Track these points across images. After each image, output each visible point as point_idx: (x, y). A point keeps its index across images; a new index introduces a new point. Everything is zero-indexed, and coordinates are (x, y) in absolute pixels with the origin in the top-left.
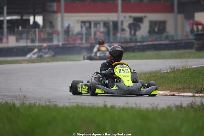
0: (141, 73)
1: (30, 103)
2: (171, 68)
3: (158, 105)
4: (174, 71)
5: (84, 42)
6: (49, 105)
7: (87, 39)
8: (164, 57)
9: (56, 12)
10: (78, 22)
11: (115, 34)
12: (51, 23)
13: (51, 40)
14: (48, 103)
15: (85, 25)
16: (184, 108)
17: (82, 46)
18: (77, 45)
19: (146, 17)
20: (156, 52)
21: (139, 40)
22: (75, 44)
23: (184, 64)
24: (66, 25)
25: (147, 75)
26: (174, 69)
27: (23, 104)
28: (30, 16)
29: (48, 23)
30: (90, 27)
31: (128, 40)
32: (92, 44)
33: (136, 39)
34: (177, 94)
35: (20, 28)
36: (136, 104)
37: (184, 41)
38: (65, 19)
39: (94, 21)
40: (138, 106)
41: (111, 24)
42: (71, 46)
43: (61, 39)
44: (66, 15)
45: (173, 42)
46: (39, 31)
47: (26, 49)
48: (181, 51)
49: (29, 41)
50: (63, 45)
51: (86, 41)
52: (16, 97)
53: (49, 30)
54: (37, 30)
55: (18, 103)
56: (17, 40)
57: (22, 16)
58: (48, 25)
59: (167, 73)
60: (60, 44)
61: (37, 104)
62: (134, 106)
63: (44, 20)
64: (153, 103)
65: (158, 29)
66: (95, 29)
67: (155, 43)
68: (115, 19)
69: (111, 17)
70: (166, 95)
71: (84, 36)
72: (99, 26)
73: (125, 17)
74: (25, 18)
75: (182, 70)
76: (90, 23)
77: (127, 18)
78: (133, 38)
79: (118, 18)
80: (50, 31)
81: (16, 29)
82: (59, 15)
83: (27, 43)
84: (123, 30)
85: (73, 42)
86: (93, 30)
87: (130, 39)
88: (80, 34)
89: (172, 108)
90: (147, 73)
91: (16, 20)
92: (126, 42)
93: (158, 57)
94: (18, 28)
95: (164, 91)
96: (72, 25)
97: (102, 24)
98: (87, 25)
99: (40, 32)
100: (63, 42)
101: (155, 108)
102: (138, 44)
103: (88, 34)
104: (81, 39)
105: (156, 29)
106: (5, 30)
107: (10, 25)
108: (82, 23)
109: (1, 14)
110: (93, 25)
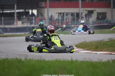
0: (93, 42)
1: (29, 59)
2: (109, 39)
3: (102, 59)
4: (111, 40)
5: (60, 24)
6: (41, 60)
8: (105, 33)
9: (44, 8)
10: (57, 13)
11: (77, 20)
12: (41, 14)
14: (40, 59)
15: (60, 15)
17: (59, 26)
19: (95, 10)
20: (101, 30)
21: (91, 23)
22: (55, 25)
24: (50, 15)
25: (96, 43)
27: (26, 59)
28: (29, 10)
29: (40, 13)
35: (24, 16)
36: (90, 59)
38: (50, 11)
39: (65, 13)
41: (75, 14)
43: (47, 23)
44: (50, 9)
45: (110, 24)
47: (27, 28)
49: (29, 24)
51: (61, 24)
52: (22, 55)
54: (34, 17)
55: (23, 59)
56: (23, 23)
57: (25, 10)
58: (40, 15)
59: (107, 41)
60: (47, 26)
61: (34, 59)
62: (88, 60)
63: (38, 12)
64: (99, 59)
67: (100, 25)
68: (78, 11)
69: (75, 10)
70: (107, 54)
71: (60, 21)
72: (68, 15)
73: (83, 10)
74: (27, 11)
76: (63, 14)
77: (85, 11)
79: (79, 11)
80: (41, 18)
81: (22, 17)
82: (46, 9)
83: (28, 25)
84: (82, 17)
85: (54, 25)
86: (65, 17)
88: (58, 19)
89: (110, 61)
90: (96, 42)
91: (22, 12)
93: (102, 33)
94: (23, 16)
95: (105, 51)
96: (53, 15)
97: (70, 14)
98: (62, 15)
99: (35, 19)
101: (100, 61)
102: (91, 25)
103: (63, 19)
105: (100, 17)
106: (16, 18)
107: (18, 15)
108: (59, 13)
109: (13, 8)
110: (65, 15)
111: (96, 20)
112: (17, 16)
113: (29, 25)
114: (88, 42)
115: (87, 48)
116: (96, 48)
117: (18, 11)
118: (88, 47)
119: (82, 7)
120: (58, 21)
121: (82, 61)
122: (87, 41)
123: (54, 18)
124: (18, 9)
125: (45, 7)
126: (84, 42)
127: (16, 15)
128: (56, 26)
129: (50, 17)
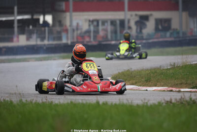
0: (142, 70)
2: (171, 65)
4: (174, 67)
5: (92, 40)
7: (95, 37)
8: (168, 54)
9: (65, 11)
10: (86, 20)
11: (122, 32)
12: (60, 22)
13: (60, 38)
14: (44, 100)
15: (93, 23)
17: (89, 44)
19: (151, 15)
20: (161, 49)
21: (145, 37)
23: (184, 60)
24: (74, 24)
25: (147, 72)
26: (174, 65)
27: (21, 101)
28: (40, 15)
29: (57, 21)
30: (98, 25)
31: (134, 37)
32: (99, 42)
33: (142, 37)
34: (174, 89)
35: (31, 27)
37: (188, 38)
38: (74, 18)
39: (101, 20)
40: (130, 101)
41: (118, 22)
43: (69, 37)
44: (74, 14)
45: (178, 39)
47: (35, 48)
48: (185, 48)
49: (39, 40)
50: (71, 43)
51: (94, 39)
53: (58, 28)
54: (47, 29)
55: (15, 100)
56: (28, 39)
57: (32, 16)
58: (57, 24)
59: (168, 69)
60: (69, 42)
61: (34, 102)
62: (125, 101)
63: (54, 19)
64: (145, 99)
66: (104, 27)
67: (161, 40)
68: (122, 17)
69: (118, 15)
70: (164, 91)
71: (92, 34)
72: (106, 24)
73: (131, 16)
74: (35, 17)
75: (182, 66)
76: (98, 21)
77: (134, 17)
78: (140, 35)
79: (125, 16)
81: (26, 28)
82: (68, 14)
84: (130, 28)
85: (81, 40)
86: (101, 27)
88: (88, 32)
89: (163, 103)
90: (148, 70)
91: (26, 20)
93: (162, 54)
94: (29, 27)
95: (162, 86)
96: (80, 24)
97: (109, 23)
98: (95, 23)
100: (72, 41)
102: (144, 41)
103: (96, 32)
104: (90, 37)
106: (16, 29)
107: (20, 25)
108: (90, 21)
109: (12, 13)
110: (100, 23)
111: (154, 31)
112: (18, 27)
113: (39, 43)
114: (134, 71)
115: (131, 82)
116: (147, 81)
117: (20, 17)
118: (134, 80)
121: (114, 103)
122: (133, 69)
123: (82, 29)
124: (19, 13)
125: (67, 10)
126: (128, 70)
127: (16, 25)
128: (85, 43)
129: (75, 28)
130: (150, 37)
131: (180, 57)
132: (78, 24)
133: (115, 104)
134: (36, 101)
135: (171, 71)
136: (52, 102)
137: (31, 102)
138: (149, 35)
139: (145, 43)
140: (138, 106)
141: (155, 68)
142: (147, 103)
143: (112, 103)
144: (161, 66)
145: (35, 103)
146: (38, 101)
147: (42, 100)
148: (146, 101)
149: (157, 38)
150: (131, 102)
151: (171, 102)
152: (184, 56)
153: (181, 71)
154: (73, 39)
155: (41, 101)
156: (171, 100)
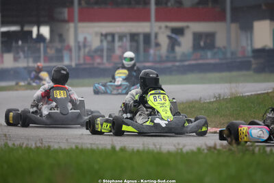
1: (14, 144)
2: (215, 97)
4: (219, 100)
5: (105, 61)
7: (109, 58)
8: (210, 81)
9: (68, 21)
10: (96, 34)
11: (146, 50)
12: (61, 36)
13: (61, 59)
15: (106, 38)
16: (219, 150)
17: (102, 67)
18: (95, 65)
19: (188, 27)
20: (202, 75)
21: (178, 58)
22: (93, 64)
23: (233, 91)
24: (81, 39)
26: (219, 97)
28: (33, 27)
29: (58, 35)
30: (113, 40)
31: (164, 58)
32: (115, 63)
33: (175, 57)
35: (20, 43)
37: (239, 60)
38: (80, 30)
39: (118, 33)
41: (141, 38)
42: (88, 66)
43: (74, 57)
44: (80, 25)
45: (224, 61)
46: (44, 47)
48: (235, 73)
49: (31, 60)
50: (76, 65)
51: (107, 60)
53: (58, 45)
54: (42, 45)
56: (15, 59)
57: (22, 27)
58: (57, 39)
59: (210, 103)
60: (73, 64)
63: (52, 32)
65: (205, 44)
66: (120, 44)
67: (200, 62)
68: (147, 30)
69: (141, 27)
71: (105, 54)
72: (125, 40)
73: (160, 28)
74: (26, 28)
75: (231, 99)
76: (113, 35)
77: (163, 29)
79: (151, 29)
81: (14, 44)
82: (72, 25)
83: (28, 62)
84: (158, 45)
86: (117, 44)
87: (167, 57)
88: (100, 50)
89: (203, 150)
92: (161, 61)
93: (202, 81)
94: (17, 42)
96: (89, 39)
97: (128, 38)
98: (109, 38)
99: (46, 48)
100: (77, 62)
102: (177, 64)
103: (111, 50)
104: (101, 57)
105: (202, 44)
107: (5, 39)
108: (102, 35)
110: (116, 38)
111: (191, 50)
112: (2, 42)
113: (31, 64)
117: (4, 29)
119: (158, 19)
120: (99, 53)
121: (136, 149)
123: (91, 46)
124: (5, 24)
125: (70, 20)
129: (81, 44)
130: (185, 57)
131: (227, 85)
132: (85, 39)
133: (138, 151)
134: (27, 144)
135: (215, 105)
136: (49, 147)
137: (21, 146)
138: (184, 54)
139: (178, 67)
140: (169, 153)
141: (192, 102)
142: (181, 150)
143: (133, 149)
144: (201, 98)
145: (26, 148)
146: (30, 146)
147: (36, 144)
148: (181, 147)
149: (196, 60)
150: (160, 148)
151: (215, 148)
152: (234, 85)
153: (229, 105)
154: (79, 59)
155: (34, 146)
156: (215, 145)
